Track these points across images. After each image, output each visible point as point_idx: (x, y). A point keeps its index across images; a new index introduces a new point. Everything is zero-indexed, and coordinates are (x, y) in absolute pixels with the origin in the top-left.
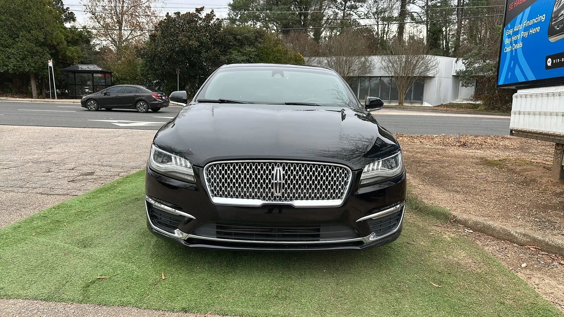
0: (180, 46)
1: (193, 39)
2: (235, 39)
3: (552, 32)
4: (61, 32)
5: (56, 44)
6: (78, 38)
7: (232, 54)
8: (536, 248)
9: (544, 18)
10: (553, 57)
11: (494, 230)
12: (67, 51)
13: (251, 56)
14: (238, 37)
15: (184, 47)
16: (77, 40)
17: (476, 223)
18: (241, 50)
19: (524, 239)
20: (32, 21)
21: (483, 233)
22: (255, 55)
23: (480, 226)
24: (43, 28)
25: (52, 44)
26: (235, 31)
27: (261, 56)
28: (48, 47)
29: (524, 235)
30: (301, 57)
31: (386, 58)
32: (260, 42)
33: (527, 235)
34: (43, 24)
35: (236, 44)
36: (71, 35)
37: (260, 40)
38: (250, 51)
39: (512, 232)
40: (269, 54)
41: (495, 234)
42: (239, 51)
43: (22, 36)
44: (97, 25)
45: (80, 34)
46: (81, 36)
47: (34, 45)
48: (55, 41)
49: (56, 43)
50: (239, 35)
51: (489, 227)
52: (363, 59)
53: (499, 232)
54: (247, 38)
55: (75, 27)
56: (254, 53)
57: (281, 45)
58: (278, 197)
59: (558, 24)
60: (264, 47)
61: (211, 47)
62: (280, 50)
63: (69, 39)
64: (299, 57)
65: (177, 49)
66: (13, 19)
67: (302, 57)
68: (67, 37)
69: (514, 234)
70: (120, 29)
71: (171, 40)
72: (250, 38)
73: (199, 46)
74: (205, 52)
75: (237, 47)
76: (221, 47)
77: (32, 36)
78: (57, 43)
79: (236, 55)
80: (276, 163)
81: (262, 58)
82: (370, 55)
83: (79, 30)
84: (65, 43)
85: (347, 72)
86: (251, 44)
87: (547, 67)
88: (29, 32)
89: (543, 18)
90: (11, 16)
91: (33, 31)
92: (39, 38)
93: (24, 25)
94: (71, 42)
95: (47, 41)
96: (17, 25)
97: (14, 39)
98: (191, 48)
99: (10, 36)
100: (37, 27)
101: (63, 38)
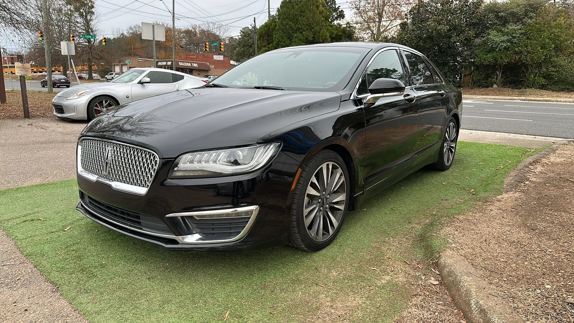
0: (428, 32)
1: (444, 23)
2: (497, 17)
4: (327, 30)
6: (342, 34)
13: (514, 35)
14: (501, 14)
15: (432, 32)
16: (341, 35)
18: (503, 29)
20: (305, 23)
22: (521, 34)
24: (313, 28)
26: (498, 7)
27: (530, 33)
32: (531, 18)
34: (313, 25)
35: (497, 23)
36: (335, 32)
37: (532, 14)
38: (514, 29)
40: (544, 31)
42: (499, 31)
43: (296, 37)
44: (359, 19)
45: (344, 31)
46: (344, 32)
48: (321, 39)
50: (503, 11)
54: (513, 14)
55: (340, 24)
56: (520, 31)
57: (562, 18)
60: (536, 24)
61: (465, 29)
62: (561, 24)
63: (334, 36)
65: (424, 36)
66: (291, 23)
68: (333, 33)
70: (380, 22)
71: (420, 27)
72: (518, 14)
73: (450, 30)
74: (457, 35)
75: (498, 27)
76: (478, 28)
77: (303, 36)
78: (323, 40)
79: (495, 36)
81: (530, 37)
83: (343, 26)
86: (518, 20)
88: (302, 33)
90: (290, 20)
91: (305, 32)
92: (309, 38)
93: (299, 28)
94: (334, 39)
95: (315, 39)
96: (294, 28)
97: (291, 40)
98: (439, 33)
99: (289, 38)
100: (308, 28)
101: (328, 35)
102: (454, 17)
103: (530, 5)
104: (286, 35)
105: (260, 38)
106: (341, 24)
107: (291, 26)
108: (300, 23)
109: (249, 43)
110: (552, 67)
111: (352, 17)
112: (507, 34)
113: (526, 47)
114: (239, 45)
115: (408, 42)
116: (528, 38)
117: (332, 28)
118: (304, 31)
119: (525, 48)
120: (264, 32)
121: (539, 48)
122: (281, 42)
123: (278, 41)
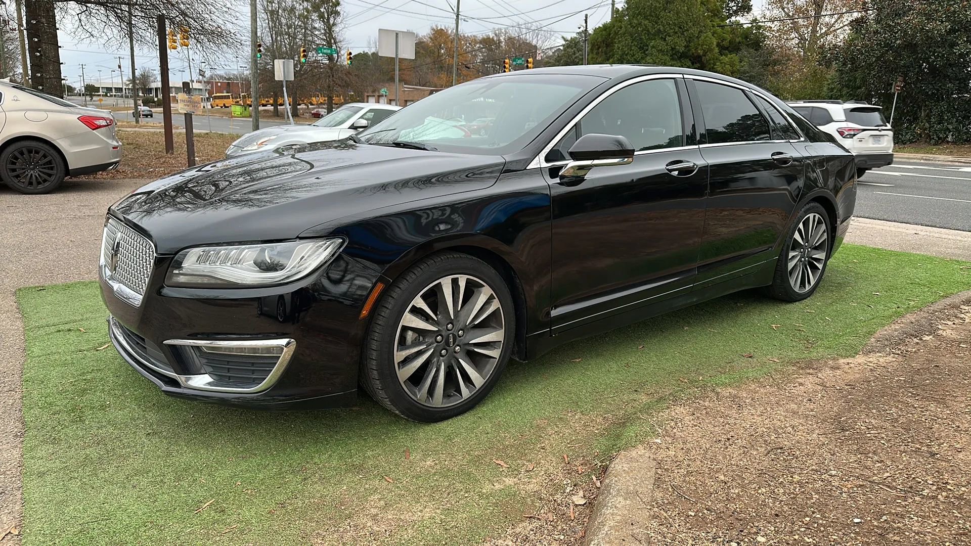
0: (906, 35)
1: (941, 16)
4: (714, 33)
5: (701, 54)
6: (741, 41)
12: (717, 64)
15: (914, 35)
16: (739, 43)
20: (671, 23)
24: (686, 30)
25: (695, 54)
28: (690, 60)
34: (687, 24)
36: (728, 37)
43: (653, 47)
44: (777, 12)
45: (746, 34)
46: (746, 38)
47: (668, 58)
49: (700, 52)
63: (726, 43)
65: (898, 42)
66: (646, 22)
68: (724, 40)
70: (818, 16)
78: (704, 51)
83: (745, 26)
84: (717, 50)
88: (665, 40)
90: (646, 18)
92: (677, 47)
93: (659, 30)
94: (727, 49)
95: (689, 50)
96: (650, 30)
97: (644, 52)
98: (928, 38)
99: (641, 48)
100: (676, 31)
101: (715, 43)
102: (964, 7)
104: (636, 43)
105: (592, 50)
106: (741, 22)
107: (646, 27)
108: (662, 22)
109: (576, 58)
111: (764, 9)
114: (558, 62)
115: (862, 54)
117: (722, 29)
118: (670, 36)
120: (600, 39)
122: (626, 55)
123: (623, 54)
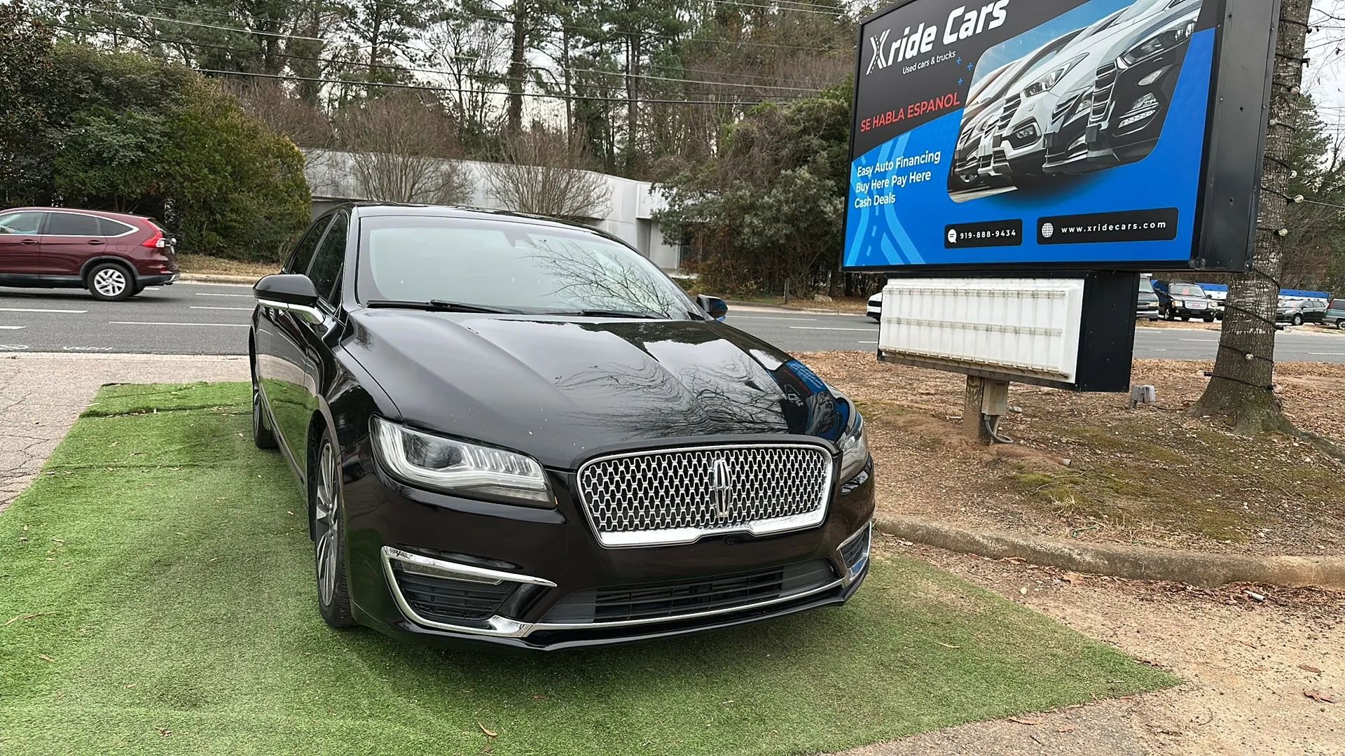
2: (97, 85)
3: (955, 185)
7: (89, 125)
8: (1019, 560)
9: (939, 158)
10: (959, 229)
11: (946, 537)
13: (149, 134)
14: (106, 80)
17: (913, 528)
18: (118, 117)
19: (999, 546)
21: (929, 544)
22: (163, 134)
23: (920, 532)
26: (96, 63)
29: (997, 540)
30: (293, 148)
31: (502, 169)
32: (176, 101)
33: (1002, 540)
35: (98, 99)
37: (175, 95)
39: (977, 538)
40: (204, 135)
41: (949, 544)
42: (110, 119)
50: (110, 74)
51: (936, 533)
52: (445, 167)
53: (955, 540)
54: (131, 84)
56: (159, 128)
57: (237, 115)
58: (721, 519)
59: (967, 172)
60: (189, 115)
62: (234, 126)
64: (288, 148)
67: (296, 149)
69: (981, 540)
72: (144, 88)
75: (103, 108)
76: (49, 102)
79: (102, 130)
80: (713, 451)
81: (182, 144)
82: (462, 157)
85: (407, 194)
86: (149, 102)
87: (949, 245)
89: (936, 157)
103: (164, 72)
110: (232, 211)
112: (133, 130)
113: (178, 164)
116: (178, 146)
119: (177, 168)
121: (206, 171)
